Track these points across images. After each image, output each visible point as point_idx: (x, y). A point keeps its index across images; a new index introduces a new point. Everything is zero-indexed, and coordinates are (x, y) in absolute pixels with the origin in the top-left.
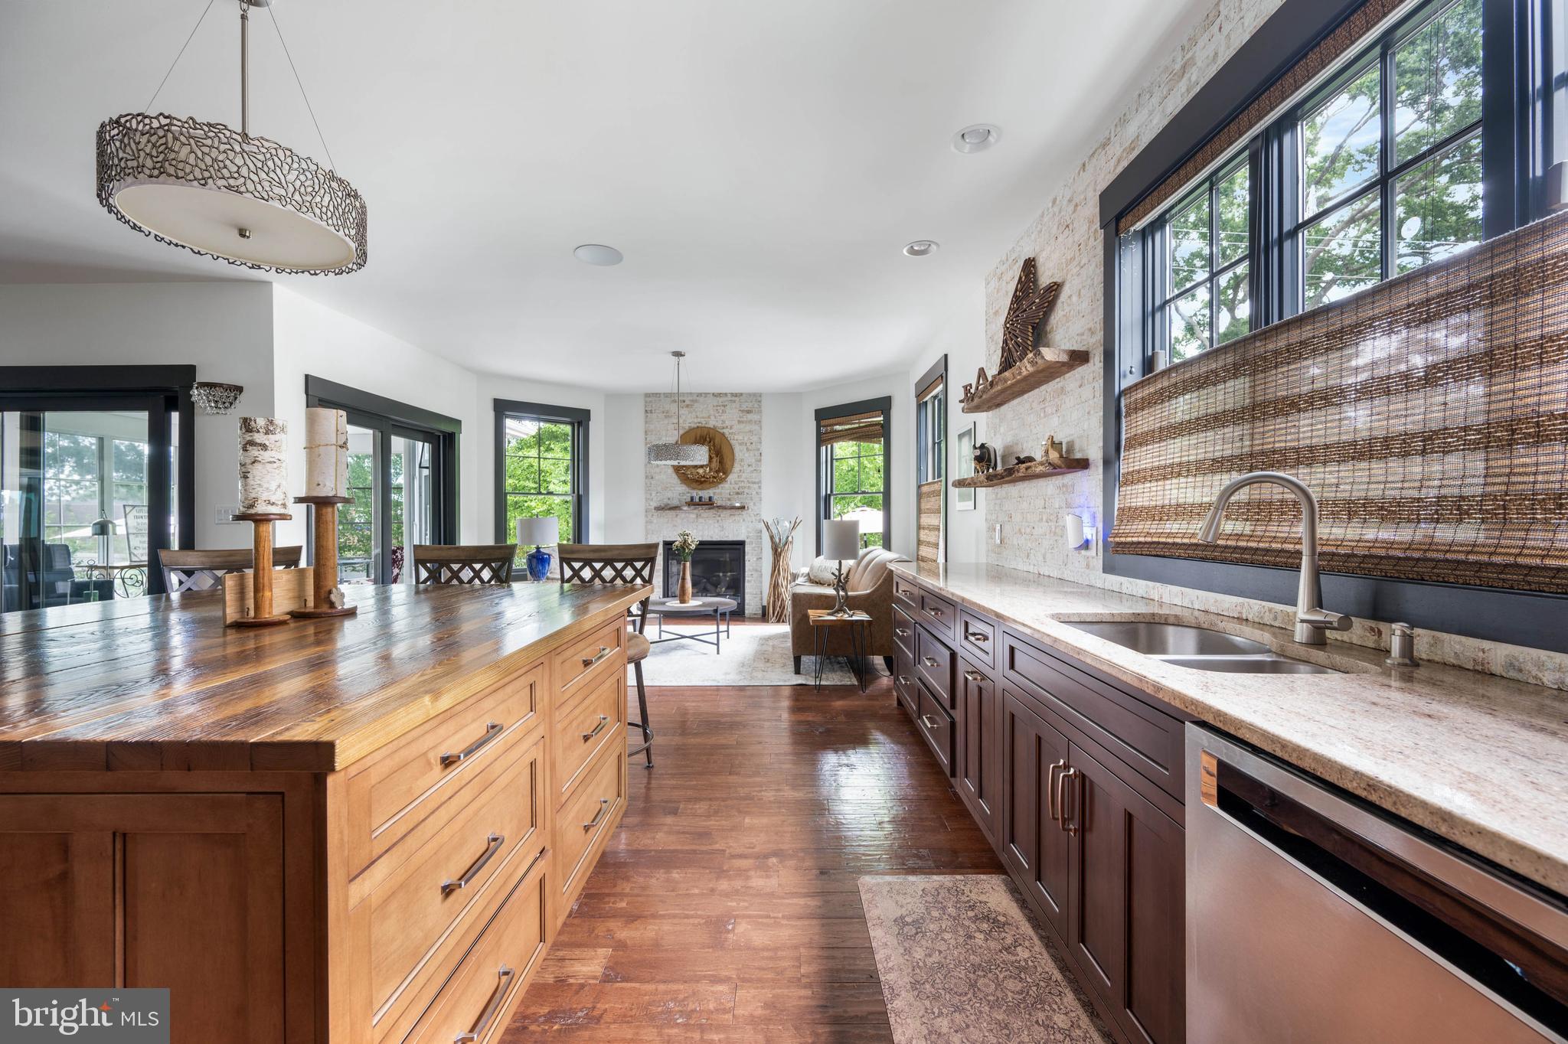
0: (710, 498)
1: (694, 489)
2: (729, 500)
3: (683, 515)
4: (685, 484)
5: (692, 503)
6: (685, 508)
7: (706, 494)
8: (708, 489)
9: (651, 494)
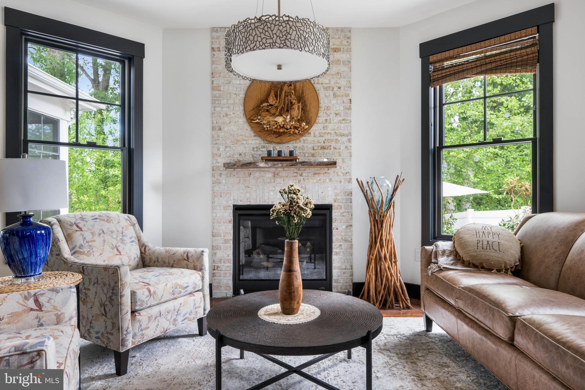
0: (291, 153)
1: (270, 142)
2: (313, 155)
3: (257, 174)
4: (260, 136)
5: (269, 158)
6: (262, 165)
7: (285, 148)
8: (288, 142)
9: (219, 149)
